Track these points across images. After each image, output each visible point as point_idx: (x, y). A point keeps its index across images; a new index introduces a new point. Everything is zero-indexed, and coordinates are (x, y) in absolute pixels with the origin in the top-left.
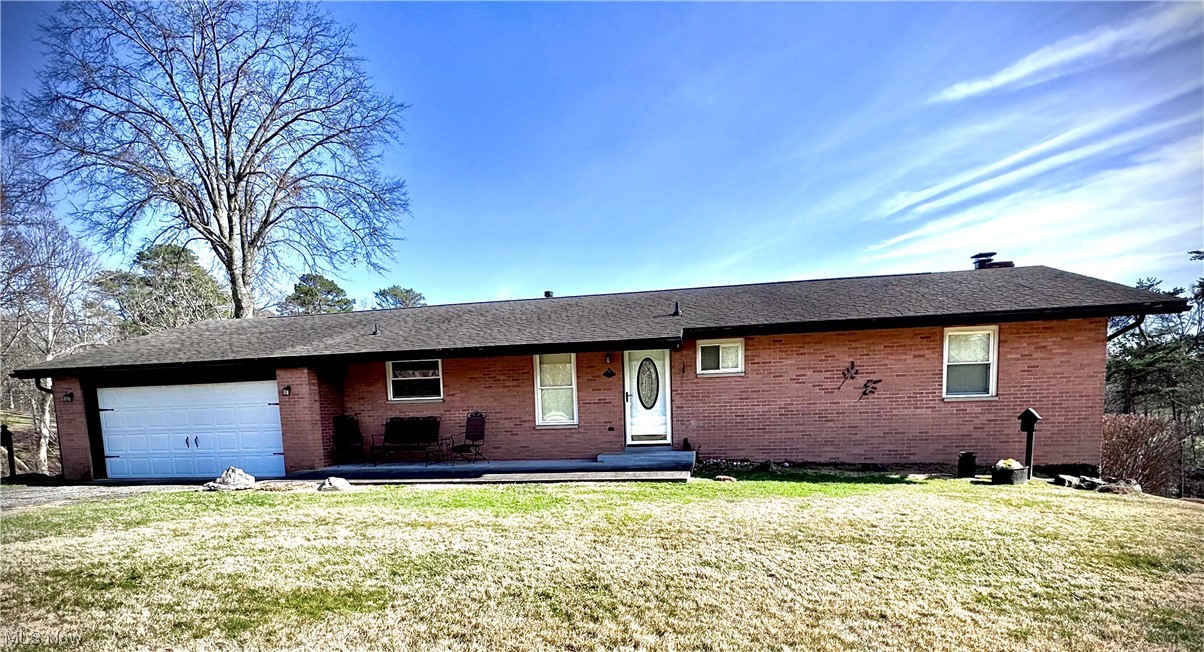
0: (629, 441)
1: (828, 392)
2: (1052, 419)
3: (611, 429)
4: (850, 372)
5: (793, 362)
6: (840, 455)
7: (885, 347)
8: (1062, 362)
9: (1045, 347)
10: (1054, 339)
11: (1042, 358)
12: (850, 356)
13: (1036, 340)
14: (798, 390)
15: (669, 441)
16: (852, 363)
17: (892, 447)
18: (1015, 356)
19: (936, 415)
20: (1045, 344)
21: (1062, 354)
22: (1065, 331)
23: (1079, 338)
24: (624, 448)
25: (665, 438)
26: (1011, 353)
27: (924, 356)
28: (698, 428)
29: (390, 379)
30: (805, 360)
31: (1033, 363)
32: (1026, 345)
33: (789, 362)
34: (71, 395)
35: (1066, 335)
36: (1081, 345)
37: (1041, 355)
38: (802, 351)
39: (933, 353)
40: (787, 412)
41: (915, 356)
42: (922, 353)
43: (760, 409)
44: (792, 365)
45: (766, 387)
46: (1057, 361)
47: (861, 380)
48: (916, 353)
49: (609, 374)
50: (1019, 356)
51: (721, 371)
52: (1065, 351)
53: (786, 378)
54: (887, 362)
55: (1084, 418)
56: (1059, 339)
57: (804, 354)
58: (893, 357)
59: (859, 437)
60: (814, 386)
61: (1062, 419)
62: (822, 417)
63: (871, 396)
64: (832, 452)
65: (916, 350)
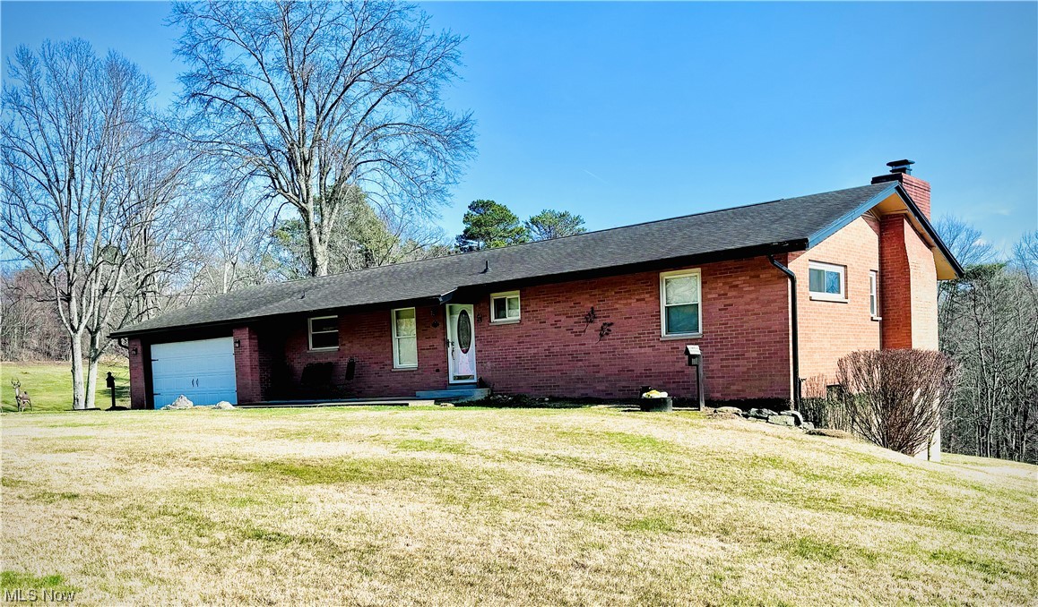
0: (452, 381)
1: (578, 334)
2: (747, 355)
3: (438, 370)
4: (590, 317)
5: (552, 309)
6: (588, 391)
7: (616, 293)
8: (752, 300)
9: (737, 286)
10: (743, 278)
11: (735, 297)
12: (591, 302)
13: (730, 280)
14: (557, 334)
15: (475, 381)
16: (592, 308)
17: (624, 384)
18: (714, 296)
19: (655, 353)
20: (737, 283)
21: (750, 292)
22: (752, 270)
23: (764, 276)
24: (446, 385)
25: (472, 377)
26: (710, 293)
27: (644, 299)
28: (492, 369)
29: (311, 333)
30: (560, 307)
31: (728, 302)
32: (721, 284)
33: (550, 309)
34: (136, 350)
35: (752, 274)
36: (767, 282)
37: (734, 293)
38: (558, 299)
39: (651, 296)
40: (550, 354)
41: (638, 300)
42: (642, 296)
43: (533, 351)
44: (551, 312)
45: (534, 332)
46: (748, 297)
47: (599, 324)
48: (637, 297)
49: (435, 325)
50: (716, 296)
51: (508, 319)
52: (753, 288)
53: (548, 322)
54: (617, 306)
55: (774, 353)
56: (748, 278)
57: (559, 302)
58: (622, 302)
59: (601, 375)
60: (567, 330)
61: (755, 355)
62: (574, 357)
63: (607, 337)
64: (582, 388)
65: (638, 294)
